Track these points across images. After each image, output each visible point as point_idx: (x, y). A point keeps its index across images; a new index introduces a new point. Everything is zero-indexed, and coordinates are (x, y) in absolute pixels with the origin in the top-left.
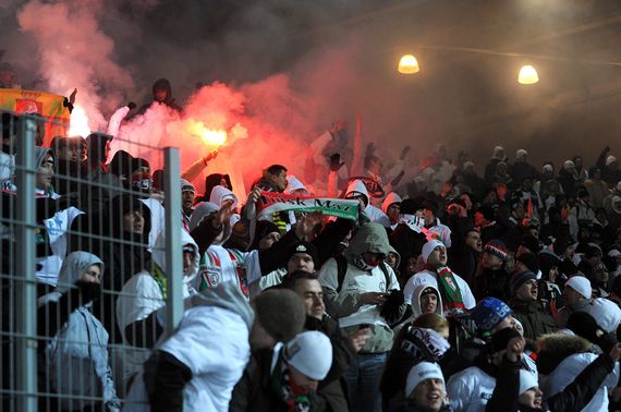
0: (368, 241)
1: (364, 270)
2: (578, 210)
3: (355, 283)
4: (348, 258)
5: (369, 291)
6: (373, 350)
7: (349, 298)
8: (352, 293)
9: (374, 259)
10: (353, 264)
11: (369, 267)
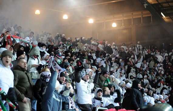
0: (35, 52)
1: (33, 59)
2: (75, 49)
3: (31, 62)
4: (30, 56)
5: (34, 64)
6: (34, 78)
7: (29, 65)
8: (30, 64)
9: (36, 56)
10: (31, 57)
11: (35, 58)
